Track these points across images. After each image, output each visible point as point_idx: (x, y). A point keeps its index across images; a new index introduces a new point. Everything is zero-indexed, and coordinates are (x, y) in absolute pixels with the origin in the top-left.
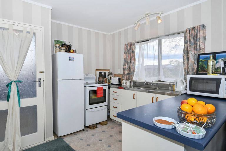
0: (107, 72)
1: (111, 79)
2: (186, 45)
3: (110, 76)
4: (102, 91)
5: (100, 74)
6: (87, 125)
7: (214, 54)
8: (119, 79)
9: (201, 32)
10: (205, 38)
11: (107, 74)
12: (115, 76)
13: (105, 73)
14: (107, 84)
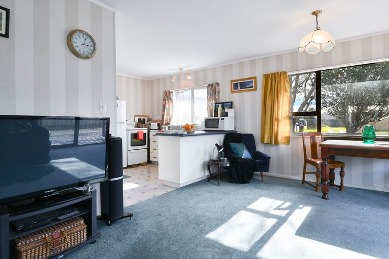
0: (146, 119)
1: (150, 125)
2: (209, 96)
3: (149, 122)
4: (143, 135)
5: (139, 120)
6: (129, 165)
7: (223, 103)
8: (159, 125)
9: (217, 88)
10: (219, 92)
11: (146, 120)
12: (154, 122)
13: (144, 120)
14: (147, 129)
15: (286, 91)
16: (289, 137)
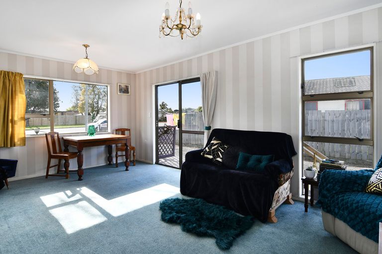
15: (21, 92)
16: (25, 137)
